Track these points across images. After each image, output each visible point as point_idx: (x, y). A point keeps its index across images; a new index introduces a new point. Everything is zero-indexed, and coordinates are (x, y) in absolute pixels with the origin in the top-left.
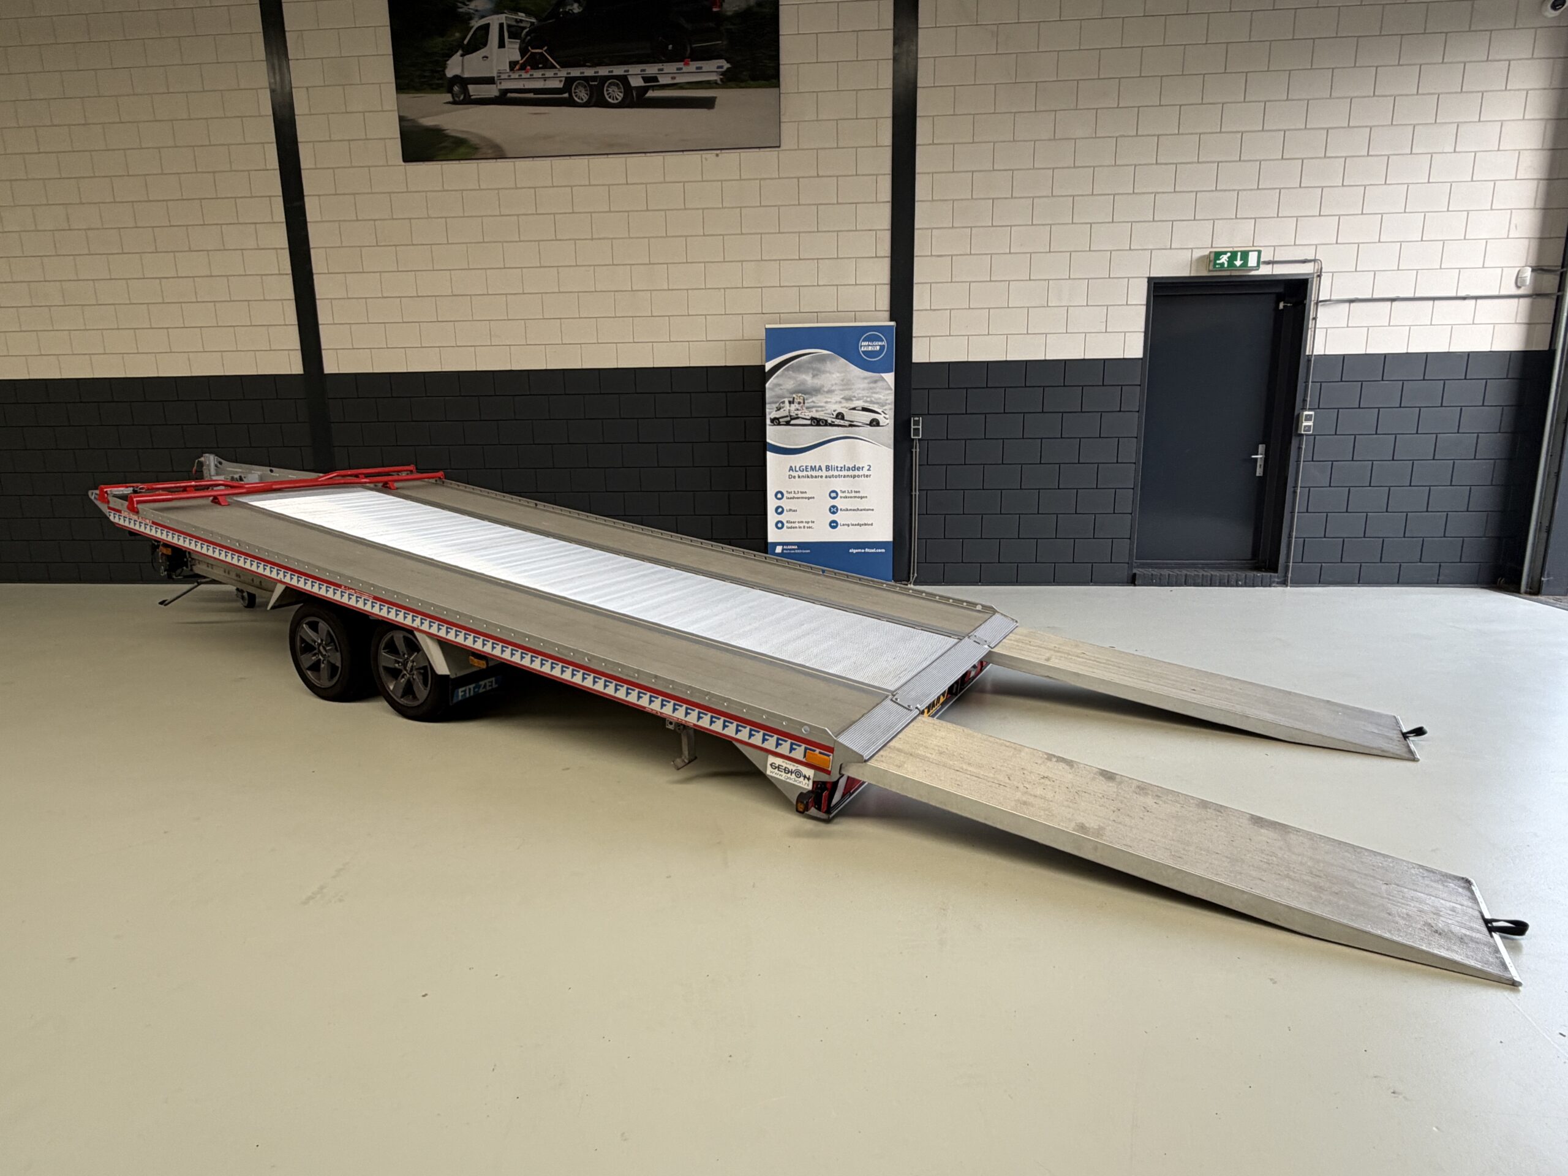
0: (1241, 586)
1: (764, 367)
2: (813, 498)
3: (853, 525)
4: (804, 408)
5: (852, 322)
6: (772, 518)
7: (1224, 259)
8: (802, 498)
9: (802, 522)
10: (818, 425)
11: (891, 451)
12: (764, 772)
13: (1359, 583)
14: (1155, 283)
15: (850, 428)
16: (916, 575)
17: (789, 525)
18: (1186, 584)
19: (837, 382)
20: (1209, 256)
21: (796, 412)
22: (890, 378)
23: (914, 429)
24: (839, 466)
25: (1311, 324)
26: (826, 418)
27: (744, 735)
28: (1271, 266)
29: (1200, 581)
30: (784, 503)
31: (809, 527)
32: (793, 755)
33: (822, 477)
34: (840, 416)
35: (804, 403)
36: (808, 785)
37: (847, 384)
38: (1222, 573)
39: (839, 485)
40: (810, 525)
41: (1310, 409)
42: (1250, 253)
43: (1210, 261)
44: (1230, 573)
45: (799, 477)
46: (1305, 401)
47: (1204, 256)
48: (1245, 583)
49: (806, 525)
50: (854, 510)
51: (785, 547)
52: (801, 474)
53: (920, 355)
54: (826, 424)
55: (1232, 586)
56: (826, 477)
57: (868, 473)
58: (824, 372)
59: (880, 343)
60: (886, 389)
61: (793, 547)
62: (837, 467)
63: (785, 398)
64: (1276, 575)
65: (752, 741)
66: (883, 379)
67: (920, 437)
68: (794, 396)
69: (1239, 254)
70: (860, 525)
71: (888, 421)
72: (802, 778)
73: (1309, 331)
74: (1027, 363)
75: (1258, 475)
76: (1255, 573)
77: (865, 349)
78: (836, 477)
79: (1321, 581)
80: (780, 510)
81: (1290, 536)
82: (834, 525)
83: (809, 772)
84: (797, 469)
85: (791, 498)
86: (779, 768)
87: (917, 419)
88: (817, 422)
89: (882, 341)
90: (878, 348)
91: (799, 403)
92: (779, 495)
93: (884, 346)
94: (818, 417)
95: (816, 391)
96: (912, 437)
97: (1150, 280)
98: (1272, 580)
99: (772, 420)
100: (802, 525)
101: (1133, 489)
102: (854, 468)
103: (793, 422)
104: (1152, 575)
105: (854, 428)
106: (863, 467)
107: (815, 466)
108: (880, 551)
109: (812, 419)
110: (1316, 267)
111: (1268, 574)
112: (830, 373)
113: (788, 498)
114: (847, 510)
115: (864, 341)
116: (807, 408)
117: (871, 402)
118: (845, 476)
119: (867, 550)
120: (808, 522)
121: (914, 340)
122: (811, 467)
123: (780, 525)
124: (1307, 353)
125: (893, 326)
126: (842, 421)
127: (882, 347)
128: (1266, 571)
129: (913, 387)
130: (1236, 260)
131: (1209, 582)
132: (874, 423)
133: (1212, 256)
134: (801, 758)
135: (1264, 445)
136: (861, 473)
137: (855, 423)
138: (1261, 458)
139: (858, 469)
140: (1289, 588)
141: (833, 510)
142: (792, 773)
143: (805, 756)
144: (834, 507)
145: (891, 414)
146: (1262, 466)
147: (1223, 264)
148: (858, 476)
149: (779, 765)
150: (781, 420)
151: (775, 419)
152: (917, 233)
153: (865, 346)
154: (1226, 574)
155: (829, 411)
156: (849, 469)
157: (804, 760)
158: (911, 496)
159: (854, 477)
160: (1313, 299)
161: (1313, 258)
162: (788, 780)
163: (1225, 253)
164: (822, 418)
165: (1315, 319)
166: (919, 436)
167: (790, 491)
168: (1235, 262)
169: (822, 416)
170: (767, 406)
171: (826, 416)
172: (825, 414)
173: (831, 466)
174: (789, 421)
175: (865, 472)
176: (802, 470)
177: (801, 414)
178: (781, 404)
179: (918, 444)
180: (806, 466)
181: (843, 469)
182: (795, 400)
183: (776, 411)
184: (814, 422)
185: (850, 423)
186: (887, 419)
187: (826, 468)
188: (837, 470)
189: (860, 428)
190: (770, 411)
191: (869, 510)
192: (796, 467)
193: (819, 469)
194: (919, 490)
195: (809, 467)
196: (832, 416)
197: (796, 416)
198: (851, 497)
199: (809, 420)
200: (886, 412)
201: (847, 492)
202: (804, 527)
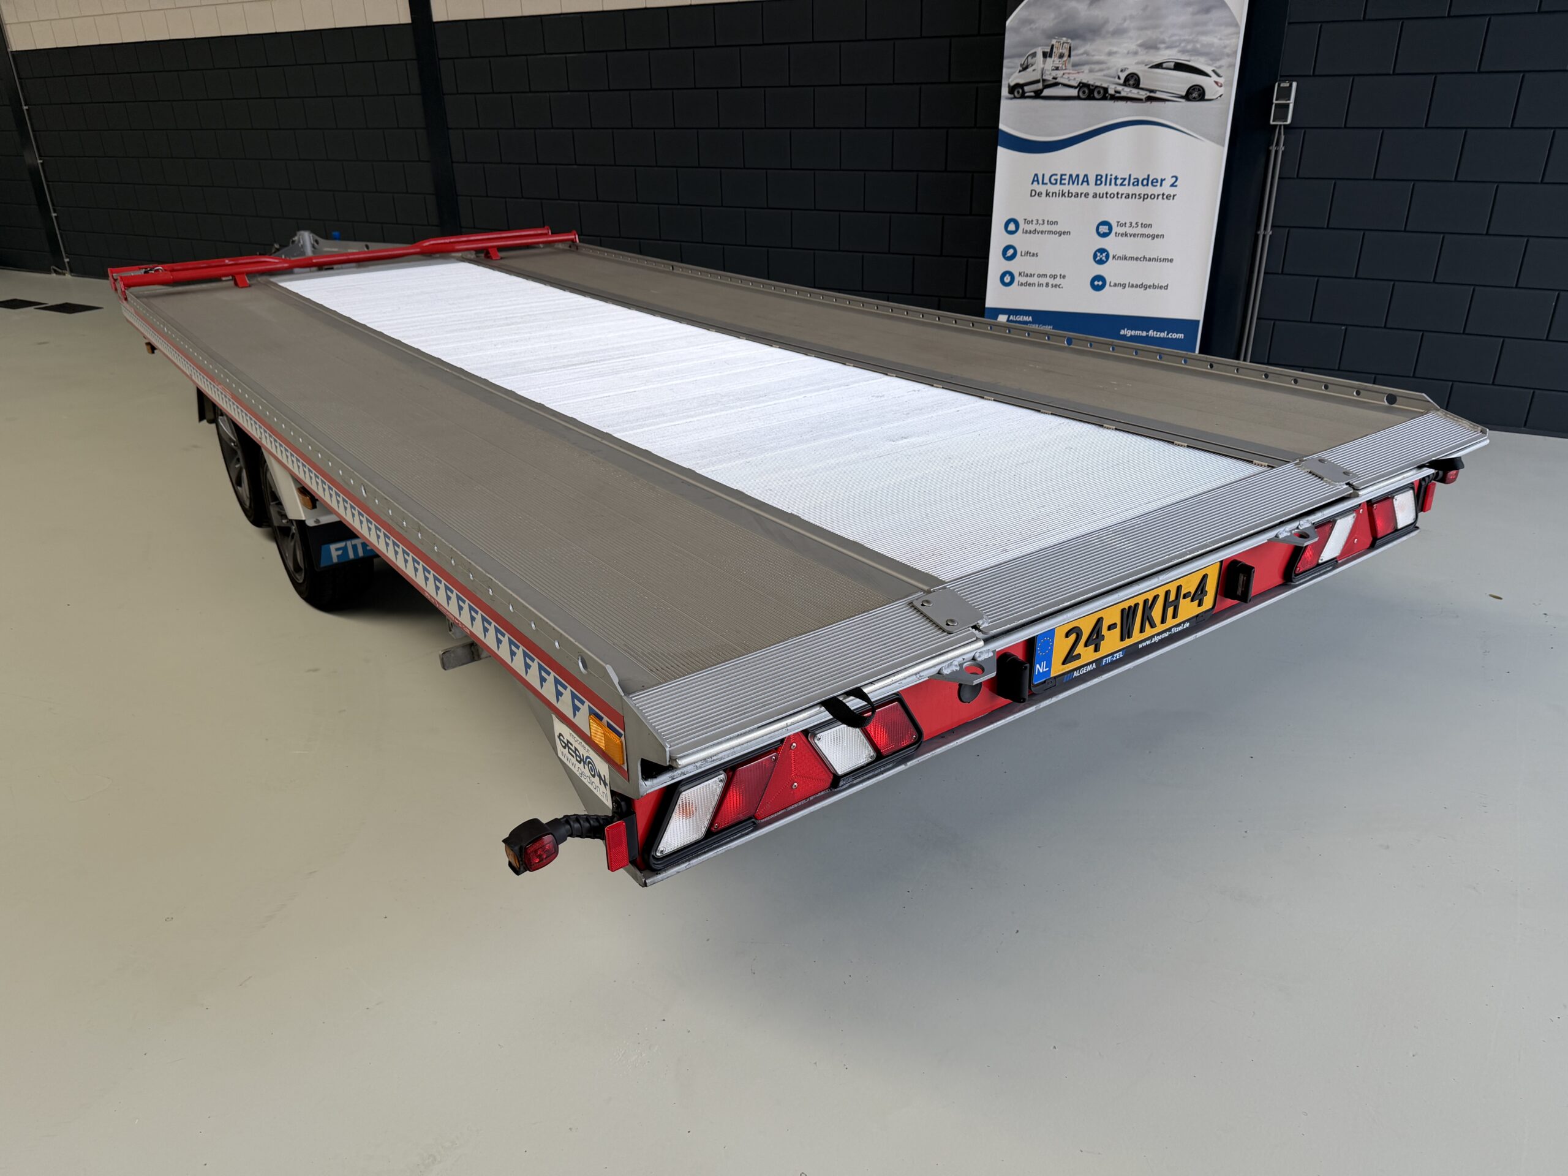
2: (1069, 233)
3: (1132, 286)
6: (996, 265)
8: (1050, 232)
9: (1045, 276)
10: (1090, 97)
11: (1223, 151)
15: (1148, 103)
17: (1023, 280)
21: (1054, 73)
22: (1237, 3)
23: (1276, 105)
24: (1119, 177)
26: (1105, 85)
30: (1018, 240)
31: (1056, 286)
33: (1087, 195)
34: (1133, 80)
35: (1069, 56)
39: (1114, 210)
40: (1058, 281)
45: (1047, 194)
49: (1051, 281)
50: (1137, 259)
51: (1011, 318)
52: (1051, 189)
54: (1105, 95)
56: (1095, 196)
57: (1172, 191)
61: (1026, 319)
62: (1116, 178)
63: (1039, 46)
67: (1289, 121)
68: (1054, 42)
70: (1146, 287)
71: (1221, 91)
78: (1112, 196)
80: (1011, 252)
82: (1098, 283)
84: (1046, 180)
85: (1031, 232)
87: (1286, 85)
88: (1089, 92)
91: (1061, 56)
92: (1012, 224)
94: (1091, 82)
96: (1272, 123)
99: (1012, 89)
100: (1043, 281)
102: (1148, 181)
103: (1047, 92)
105: (1155, 104)
106: (1162, 180)
107: (1078, 176)
108: (1175, 336)
109: (1082, 86)
113: (1026, 232)
114: (1125, 258)
116: (1074, 65)
118: (1128, 196)
119: (1151, 333)
120: (1054, 277)
122: (1071, 176)
123: (1007, 278)
126: (1135, 91)
129: (1290, 18)
132: (1196, 94)
136: (1157, 190)
137: (1158, 95)
139: (1154, 182)
141: (1101, 256)
144: (1102, 251)
148: (1153, 197)
150: (1026, 88)
151: (1017, 86)
155: (1112, 72)
156: (1136, 183)
158: (1257, 237)
159: (1145, 197)
164: (1098, 84)
166: (1286, 121)
167: (1029, 218)
169: (1100, 80)
170: (1006, 62)
171: (1107, 82)
172: (1105, 76)
173: (1107, 175)
174: (1041, 91)
175: (1166, 189)
176: (1054, 182)
177: (1062, 77)
178: (1029, 58)
179: (1283, 137)
180: (1062, 175)
181: (1126, 182)
182: (1055, 50)
183: (1020, 71)
184: (1084, 92)
185: (1149, 94)
186: (1221, 86)
187: (1097, 180)
188: (1116, 184)
189: (1167, 103)
190: (1009, 71)
191: (1166, 260)
192: (1043, 175)
193: (1083, 181)
194: (1272, 226)
195: (1067, 177)
196: (1117, 80)
197: (1054, 81)
198: (1134, 235)
199: (1076, 87)
200: (1218, 71)
201: (1128, 225)
202: (1047, 285)
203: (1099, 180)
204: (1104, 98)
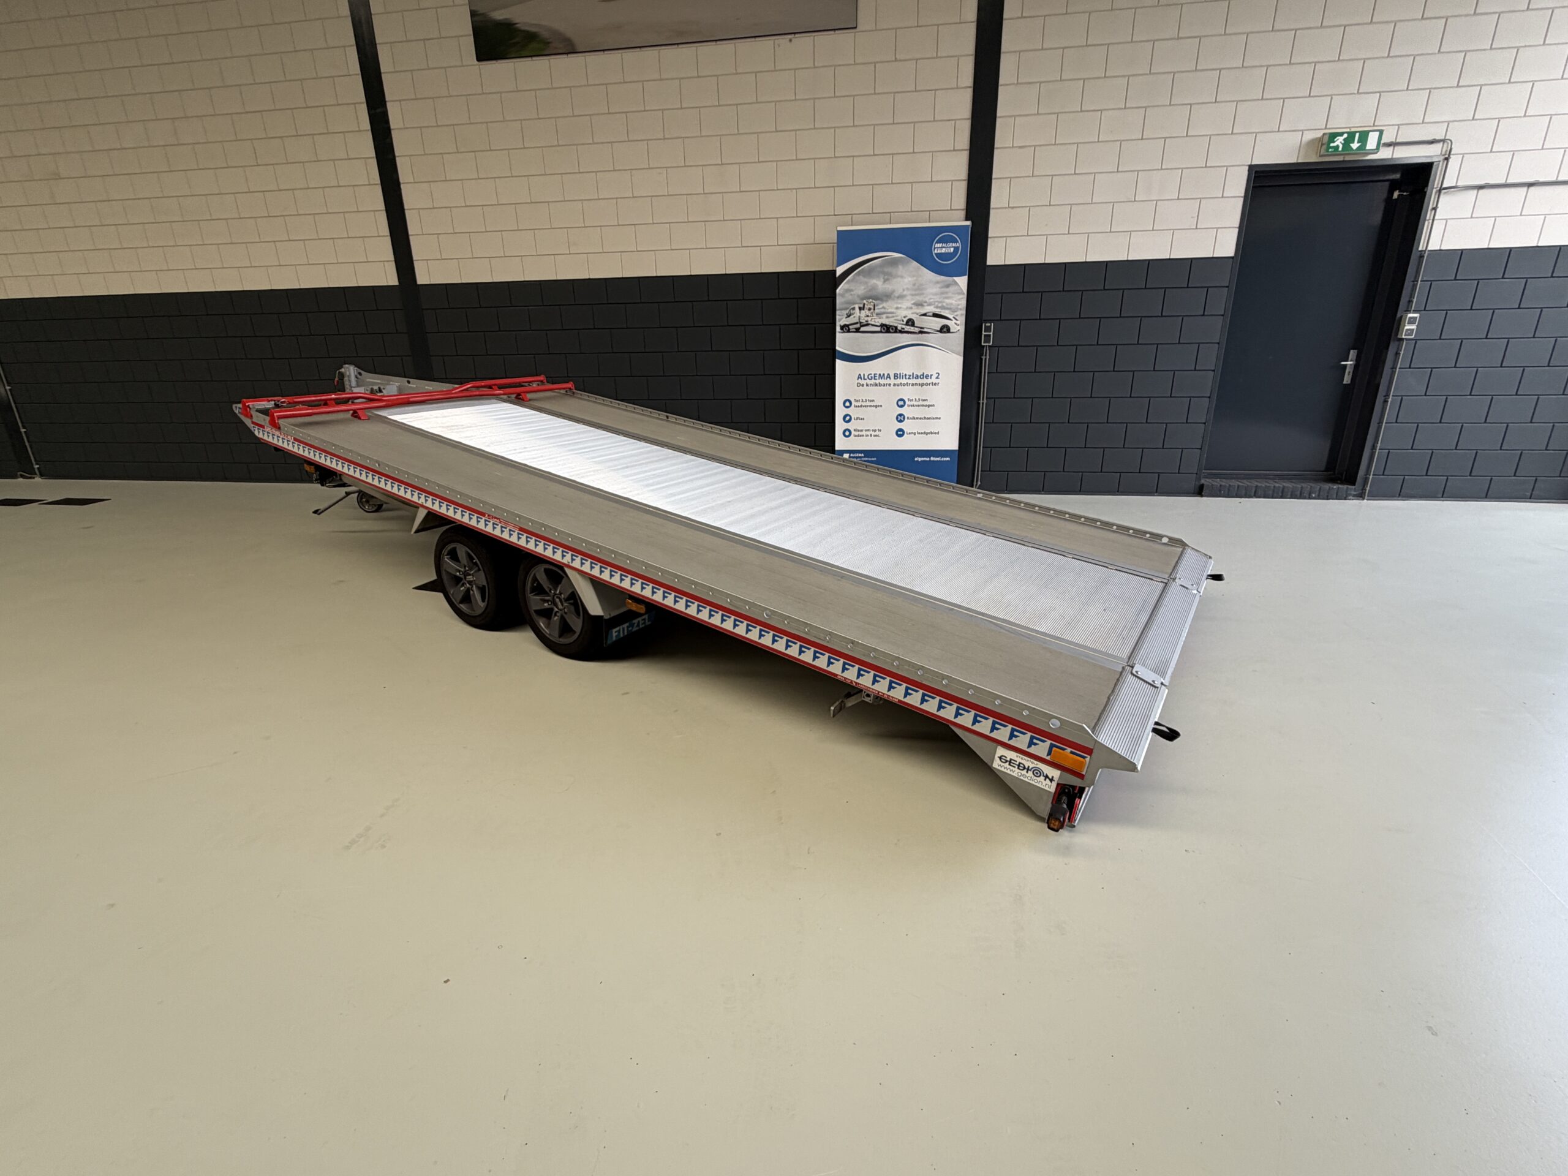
0: (1314, 498)
1: (834, 272)
2: (881, 406)
3: (919, 433)
4: (874, 315)
5: (926, 222)
6: (840, 426)
7: (1339, 142)
8: (871, 406)
9: (869, 430)
10: (888, 331)
11: (960, 359)
12: (989, 764)
13: (1442, 497)
14: (1256, 172)
15: (920, 335)
16: (979, 483)
17: (857, 433)
18: (1256, 495)
19: (909, 287)
20: (1320, 139)
21: (866, 319)
22: (962, 281)
23: (985, 335)
24: (907, 374)
25: (1430, 215)
26: (896, 325)
27: (966, 719)
28: (1391, 148)
29: (1271, 492)
30: (851, 411)
31: (876, 436)
32: (1033, 750)
33: (890, 385)
34: (911, 322)
35: (874, 309)
36: (1050, 787)
37: (919, 289)
38: (1293, 484)
39: (907, 393)
40: (877, 433)
41: (1415, 311)
42: (1371, 133)
43: (1322, 144)
44: (1303, 485)
45: (867, 385)
46: (1410, 302)
47: (1317, 139)
48: (1319, 495)
49: (873, 433)
50: (921, 418)
51: (851, 455)
52: (869, 382)
53: (995, 256)
54: (896, 330)
55: (1305, 498)
56: (894, 385)
57: (937, 381)
58: (897, 276)
59: (954, 245)
60: (959, 294)
61: (860, 455)
62: (906, 375)
63: (855, 303)
64: (1354, 487)
65: (977, 728)
66: (956, 283)
67: (991, 344)
68: (865, 302)
69: (1357, 135)
70: (926, 434)
71: (958, 328)
72: (1042, 778)
73: (1426, 223)
74: (1107, 264)
75: (1345, 382)
76: (1330, 485)
77: (939, 252)
78: (904, 385)
79: (1401, 493)
80: (848, 418)
81: (1374, 447)
82: (900, 433)
83: (1055, 773)
84: (866, 377)
85: (859, 406)
86: (1010, 762)
87: (989, 325)
88: (887, 329)
89: (957, 242)
90: (952, 249)
91: (870, 309)
92: (847, 403)
93: (958, 247)
94: (887, 323)
95: (887, 296)
96: (983, 344)
97: (1251, 167)
98: (1349, 492)
99: (842, 328)
100: (868, 433)
101: (1209, 397)
102: (923, 376)
103: (862, 329)
104: (1221, 485)
105: (924, 335)
106: (931, 375)
107: (884, 375)
108: (945, 459)
109: (882, 325)
110: (1444, 150)
111: (1345, 487)
112: (902, 277)
113: (856, 406)
114: (914, 418)
115: (937, 242)
116: (877, 314)
117: (943, 308)
118: (913, 385)
119: (932, 459)
120: (875, 431)
121: (990, 241)
122: (880, 375)
123: (847, 433)
124: (1420, 249)
125: (968, 226)
126: (912, 328)
127: (956, 249)
128: (1342, 483)
129: (986, 292)
130: (1353, 142)
131: (1280, 494)
132: (945, 329)
133: (1326, 137)
134: (1044, 755)
135: (1356, 351)
136: (929, 381)
137: (925, 330)
138: (1351, 365)
139: (927, 377)
140: (1365, 501)
141: (900, 418)
142: (1028, 770)
143: (1049, 754)
144: (901, 415)
145: (962, 320)
146: (1351, 374)
147: (1338, 146)
148: (927, 384)
149: (1011, 759)
150: (851, 327)
151: (847, 326)
152: (999, 122)
153: (939, 248)
154: (1300, 486)
155: (899, 318)
156: (917, 377)
157: (1048, 758)
158: (979, 404)
159: (923, 385)
160: (1435, 186)
161: (1443, 138)
162: (1022, 778)
163: (1341, 134)
164: (891, 324)
165: (1435, 209)
166: (989, 342)
167: (857, 399)
168: (1351, 145)
169: (892, 322)
170: (838, 313)
171: (896, 323)
172: (895, 320)
173: (900, 374)
174: (859, 328)
175: (934, 380)
176: (870, 378)
177: (871, 321)
178: (851, 311)
179: (988, 351)
180: (875, 374)
181: (911, 377)
182: (866, 306)
183: (846, 318)
184: (884, 329)
185: (920, 329)
186: (958, 325)
187: (895, 376)
188: (906, 378)
189: (931, 334)
190: (840, 317)
191: (937, 418)
192: (864, 375)
193: (887, 377)
194: (987, 398)
195: (878, 375)
196: (902, 322)
197: (866, 323)
198: (918, 406)
199: (879, 326)
200: (957, 318)
201: (914, 400)
202: (871, 435)
203: (896, 376)
204: (896, 332)
